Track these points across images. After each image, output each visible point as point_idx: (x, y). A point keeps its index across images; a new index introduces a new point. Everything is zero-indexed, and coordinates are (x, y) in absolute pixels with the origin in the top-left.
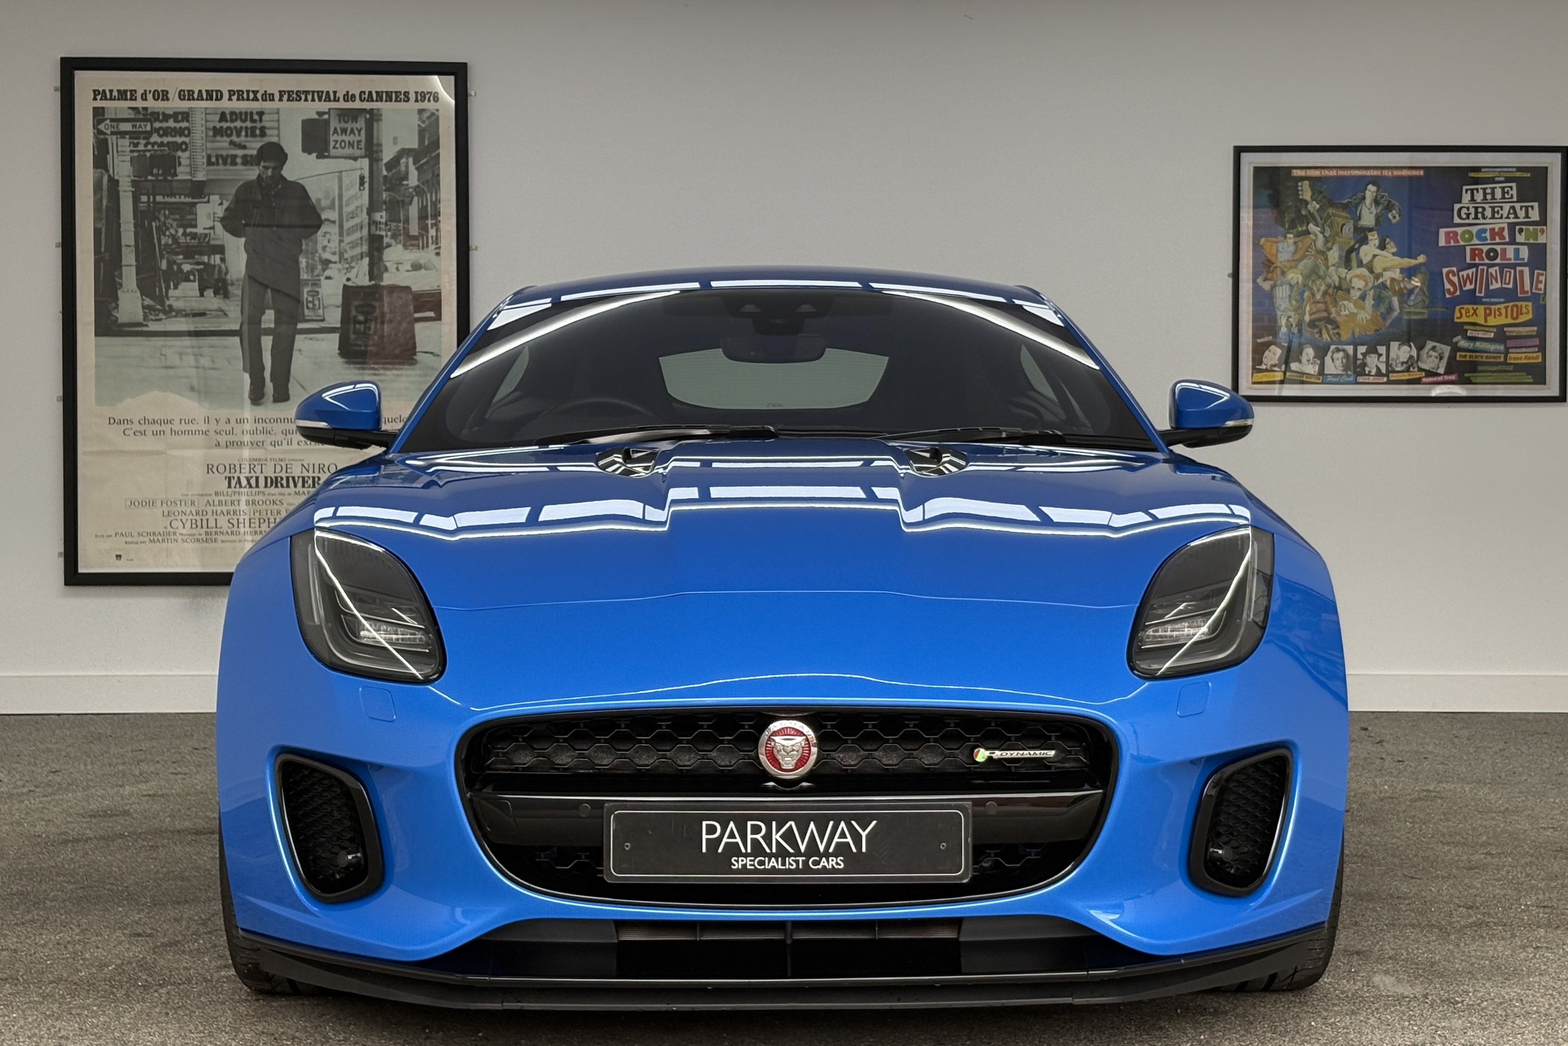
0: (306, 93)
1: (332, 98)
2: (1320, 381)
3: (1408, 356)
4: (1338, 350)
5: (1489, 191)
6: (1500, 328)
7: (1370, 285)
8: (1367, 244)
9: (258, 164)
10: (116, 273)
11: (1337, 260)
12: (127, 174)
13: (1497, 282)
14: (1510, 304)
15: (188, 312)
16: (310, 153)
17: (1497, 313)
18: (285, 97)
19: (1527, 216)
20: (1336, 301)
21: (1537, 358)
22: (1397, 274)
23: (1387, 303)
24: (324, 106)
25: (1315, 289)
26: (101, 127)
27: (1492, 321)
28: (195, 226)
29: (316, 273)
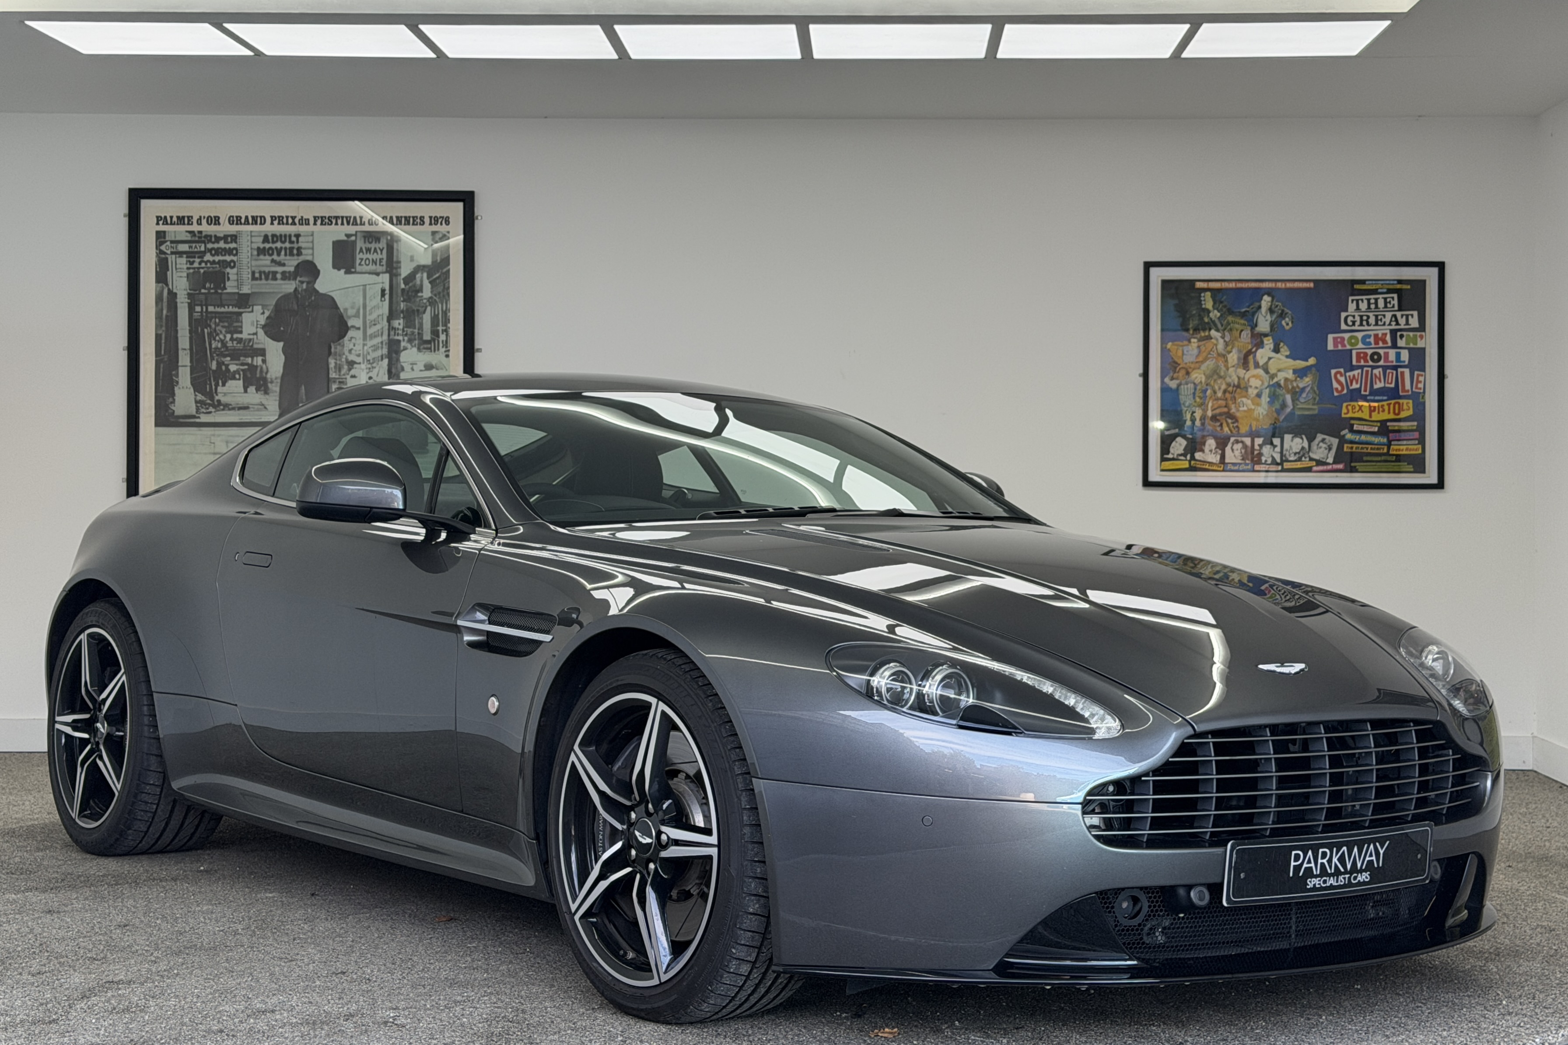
0: (337, 218)
1: (359, 222)
2: (1222, 469)
3: (1300, 447)
4: (1237, 442)
5: (1372, 301)
6: (1383, 423)
7: (1266, 384)
8: (1262, 348)
9: (295, 279)
10: (174, 372)
11: (1236, 362)
12: (184, 287)
13: (1380, 381)
14: (1393, 402)
15: (234, 406)
16: (339, 270)
17: (1381, 409)
18: (319, 222)
19: (1407, 323)
20: (1235, 399)
21: (1416, 450)
22: (1290, 375)
23: (1281, 399)
24: (352, 229)
25: (1217, 387)
26: (163, 248)
27: (1376, 416)
28: (241, 332)
29: (343, 372)
